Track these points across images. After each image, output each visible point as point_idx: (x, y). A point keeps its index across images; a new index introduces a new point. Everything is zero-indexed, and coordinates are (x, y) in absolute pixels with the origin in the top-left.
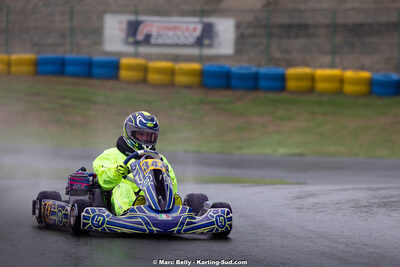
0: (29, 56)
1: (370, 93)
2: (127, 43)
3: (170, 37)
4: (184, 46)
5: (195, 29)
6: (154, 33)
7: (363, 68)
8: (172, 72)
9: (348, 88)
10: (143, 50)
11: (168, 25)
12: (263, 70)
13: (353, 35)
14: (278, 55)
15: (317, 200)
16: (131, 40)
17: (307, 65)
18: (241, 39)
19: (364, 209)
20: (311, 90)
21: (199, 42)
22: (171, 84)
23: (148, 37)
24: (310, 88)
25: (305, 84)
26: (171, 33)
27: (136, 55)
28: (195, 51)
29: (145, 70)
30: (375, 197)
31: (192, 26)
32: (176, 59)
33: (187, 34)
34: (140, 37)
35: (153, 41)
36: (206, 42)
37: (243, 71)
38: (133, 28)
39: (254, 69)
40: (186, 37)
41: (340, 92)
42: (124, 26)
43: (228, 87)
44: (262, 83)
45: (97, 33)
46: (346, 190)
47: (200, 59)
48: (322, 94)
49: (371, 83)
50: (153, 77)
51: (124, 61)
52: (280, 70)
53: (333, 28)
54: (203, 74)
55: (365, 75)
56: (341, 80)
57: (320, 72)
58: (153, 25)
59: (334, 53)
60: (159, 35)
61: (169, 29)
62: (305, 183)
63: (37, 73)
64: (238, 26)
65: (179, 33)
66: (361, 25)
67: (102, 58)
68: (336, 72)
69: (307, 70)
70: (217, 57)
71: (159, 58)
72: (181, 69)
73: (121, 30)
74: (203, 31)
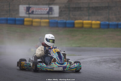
1: (100, 28)
2: (26, 14)
3: (39, 12)
4: (44, 14)
5: (47, 9)
6: (35, 10)
7: (98, 20)
8: (40, 22)
9: (93, 26)
10: (31, 16)
11: (39, 8)
12: (68, 21)
13: (95, 10)
14: (72, 17)
15: (84, 60)
16: (28, 13)
17: (81, 20)
18: (61, 12)
19: (98, 63)
20: (82, 27)
21: (48, 13)
22: (40, 26)
23: (33, 12)
25: (80, 25)
26: (40, 11)
27: (29, 17)
28: (47, 16)
29: (32, 22)
30: (101, 59)
31: (46, 8)
32: (41, 18)
33: (44, 11)
34: (30, 12)
35: (34, 13)
36: (50, 13)
38: (28, 9)
39: (65, 21)
41: (91, 28)
42: (25, 8)
43: (57, 27)
44: (67, 25)
45: (17, 10)
46: (93, 57)
47: (48, 18)
48: (86, 28)
49: (100, 24)
50: (34, 24)
51: (26, 19)
52: (73, 21)
53: (89, 8)
54: (49, 23)
55: (98, 22)
56: (91, 24)
57: (85, 22)
58: (34, 8)
59: (89, 16)
60: (36, 11)
61: (39, 9)
62: (81, 55)
64: (60, 8)
65: (42, 10)
67: (19, 18)
68: (90, 21)
70: (54, 17)
71: (36, 18)
72: (43, 21)
73: (24, 10)
74: (49, 10)
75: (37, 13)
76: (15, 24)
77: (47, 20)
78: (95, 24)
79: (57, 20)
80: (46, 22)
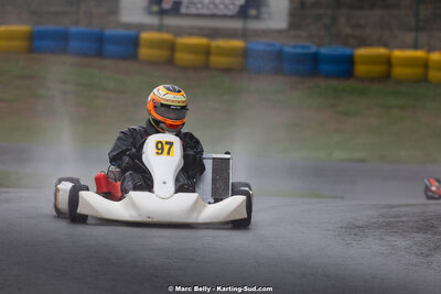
0: (23, 28)
2: (149, 12)
3: (205, 5)
8: (207, 52)
9: (434, 75)
10: (170, 21)
12: (324, 50)
14: (348, 30)
16: (155, 8)
17: (385, 45)
20: (386, 77)
21: (243, 13)
22: (206, 67)
23: (177, 5)
24: (385, 73)
25: (378, 69)
27: (160, 28)
28: (238, 24)
29: (172, 47)
32: (214, 34)
34: (166, 5)
35: (183, 10)
36: (253, 12)
37: (299, 50)
39: (313, 49)
40: (226, 7)
41: (423, 79)
43: (278, 71)
44: (324, 67)
47: (243, 34)
48: (400, 81)
50: (181, 57)
51: (145, 36)
52: (347, 51)
54: (245, 53)
56: (426, 65)
57: (397, 53)
59: (417, 29)
60: (191, 3)
63: (31, 50)
65: (218, 1)
67: (121, 32)
68: (419, 54)
69: (382, 51)
70: (267, 32)
71: (192, 32)
72: (218, 47)
75: (193, 11)
76: (100, 53)
77: (237, 44)
80: (229, 53)
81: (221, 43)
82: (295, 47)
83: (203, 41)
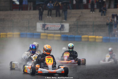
0: (18, 33)
1: (102, 42)
2: (42, 30)
3: (53, 28)
4: (57, 30)
5: (59, 26)
6: (49, 27)
8: (54, 37)
9: (97, 41)
10: (46, 31)
12: (76, 36)
13: (98, 28)
14: (80, 32)
16: (43, 29)
17: (87, 35)
18: (70, 29)
20: (88, 41)
21: (60, 29)
23: (48, 28)
25: (86, 40)
26: (53, 27)
27: (45, 33)
29: (47, 36)
31: (58, 25)
32: (55, 33)
34: (46, 28)
35: (49, 29)
36: (62, 29)
38: (44, 26)
39: (74, 36)
40: (57, 28)
42: (42, 25)
45: (35, 27)
47: (60, 33)
48: (90, 42)
49: (102, 39)
51: (42, 34)
52: (80, 36)
53: (93, 26)
54: (61, 37)
55: (101, 37)
56: (95, 39)
57: (90, 37)
58: (49, 25)
59: (93, 32)
60: (50, 28)
61: (53, 26)
63: (20, 37)
64: (70, 25)
65: (55, 27)
66: (100, 25)
68: (94, 37)
69: (87, 36)
70: (65, 33)
71: (50, 33)
73: (41, 26)
74: (61, 27)
75: (51, 29)
76: (33, 38)
77: (59, 35)
78: (98, 39)
79: (67, 35)
80: (58, 37)
81: (56, 35)
82: (70, 36)
83: (53, 35)
